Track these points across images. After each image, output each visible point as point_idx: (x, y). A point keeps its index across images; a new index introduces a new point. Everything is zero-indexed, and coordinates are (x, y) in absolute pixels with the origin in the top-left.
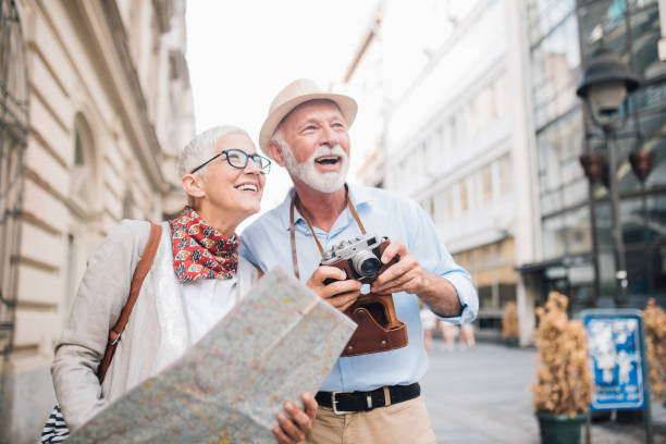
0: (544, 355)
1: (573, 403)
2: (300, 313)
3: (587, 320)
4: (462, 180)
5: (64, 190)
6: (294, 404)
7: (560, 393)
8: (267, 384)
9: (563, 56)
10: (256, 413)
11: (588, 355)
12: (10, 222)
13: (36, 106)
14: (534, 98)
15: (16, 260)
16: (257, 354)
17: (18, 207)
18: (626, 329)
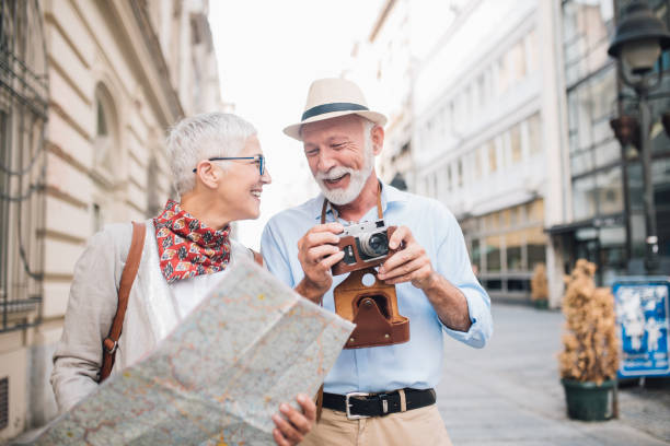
0: (571, 322)
1: (601, 371)
2: (280, 311)
3: (615, 288)
4: (491, 141)
6: (289, 405)
7: (587, 361)
8: (256, 384)
9: (598, 7)
10: (250, 416)
11: (616, 322)
12: (34, 196)
13: (56, 80)
14: (565, 55)
15: (42, 233)
16: (237, 352)
17: (42, 181)
18: (655, 295)
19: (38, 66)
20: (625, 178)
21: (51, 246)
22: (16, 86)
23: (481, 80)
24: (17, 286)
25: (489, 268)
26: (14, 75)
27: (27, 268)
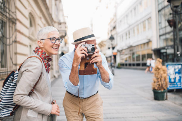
0: (155, 75)
1: (163, 87)
3: (167, 66)
4: (138, 25)
5: (27, 34)
7: (159, 85)
11: (167, 75)
12: (14, 44)
13: (18, 13)
14: (158, 1)
15: (16, 53)
17: (15, 40)
18: (178, 68)
19: (13, 10)
20: (174, 35)
21: (19, 57)
22: (8, 15)
23: (135, 9)
24: (10, 67)
25: (137, 60)
26: (7, 12)
27: (12, 63)
